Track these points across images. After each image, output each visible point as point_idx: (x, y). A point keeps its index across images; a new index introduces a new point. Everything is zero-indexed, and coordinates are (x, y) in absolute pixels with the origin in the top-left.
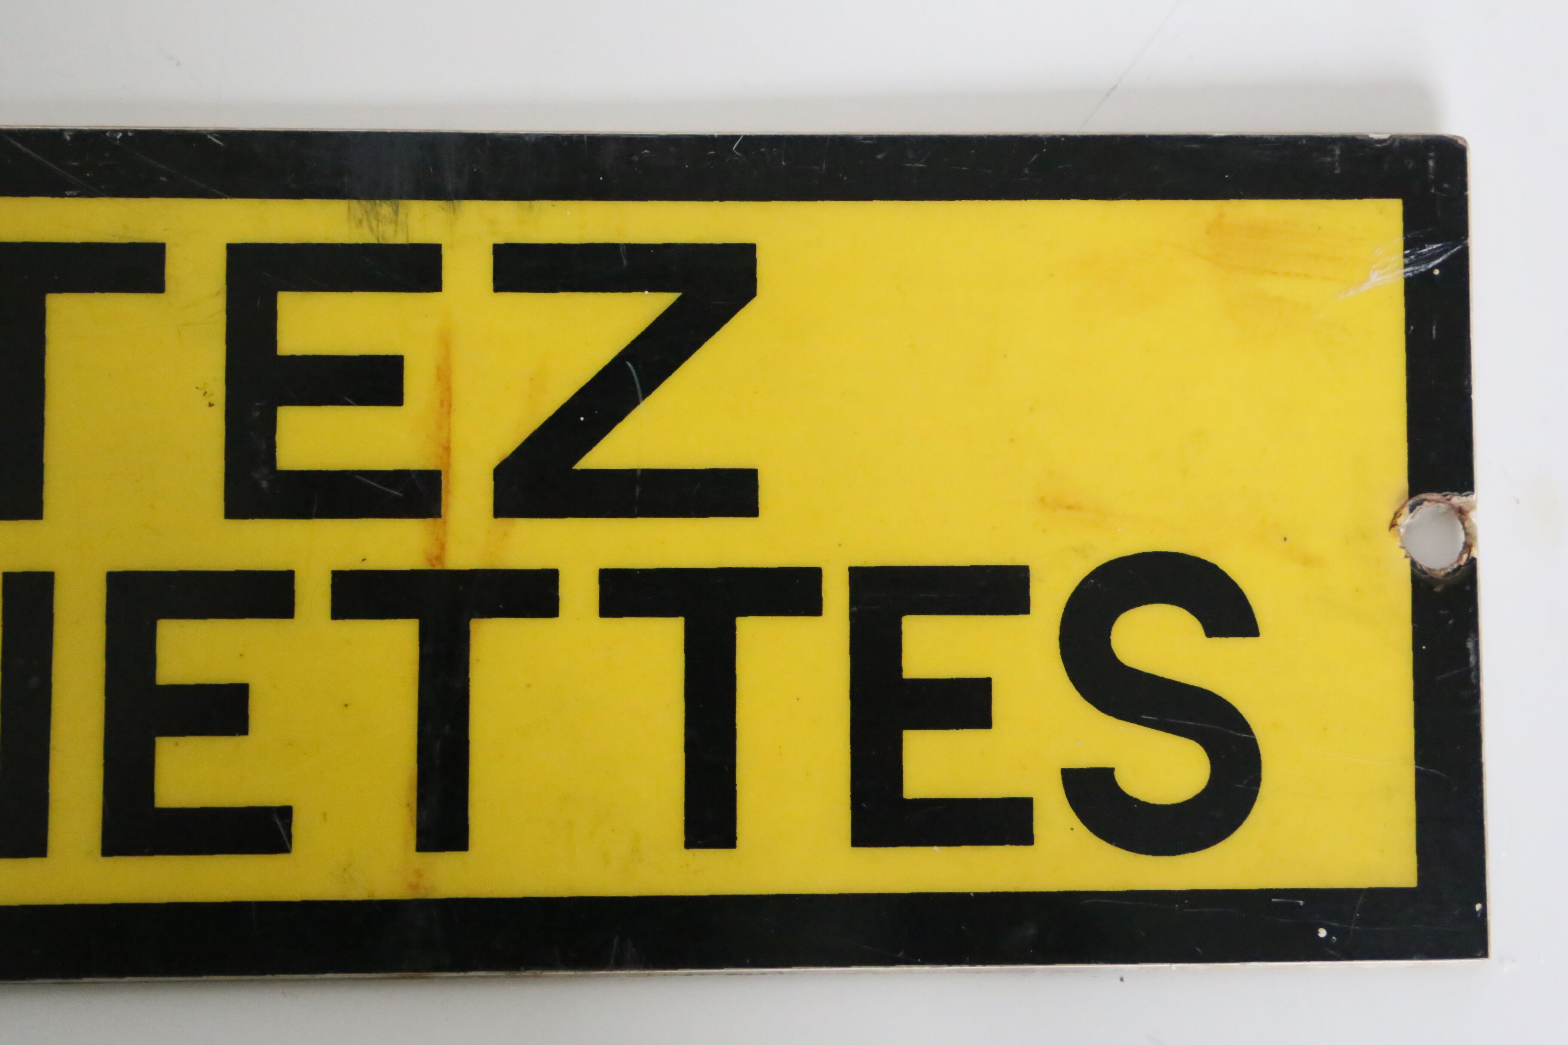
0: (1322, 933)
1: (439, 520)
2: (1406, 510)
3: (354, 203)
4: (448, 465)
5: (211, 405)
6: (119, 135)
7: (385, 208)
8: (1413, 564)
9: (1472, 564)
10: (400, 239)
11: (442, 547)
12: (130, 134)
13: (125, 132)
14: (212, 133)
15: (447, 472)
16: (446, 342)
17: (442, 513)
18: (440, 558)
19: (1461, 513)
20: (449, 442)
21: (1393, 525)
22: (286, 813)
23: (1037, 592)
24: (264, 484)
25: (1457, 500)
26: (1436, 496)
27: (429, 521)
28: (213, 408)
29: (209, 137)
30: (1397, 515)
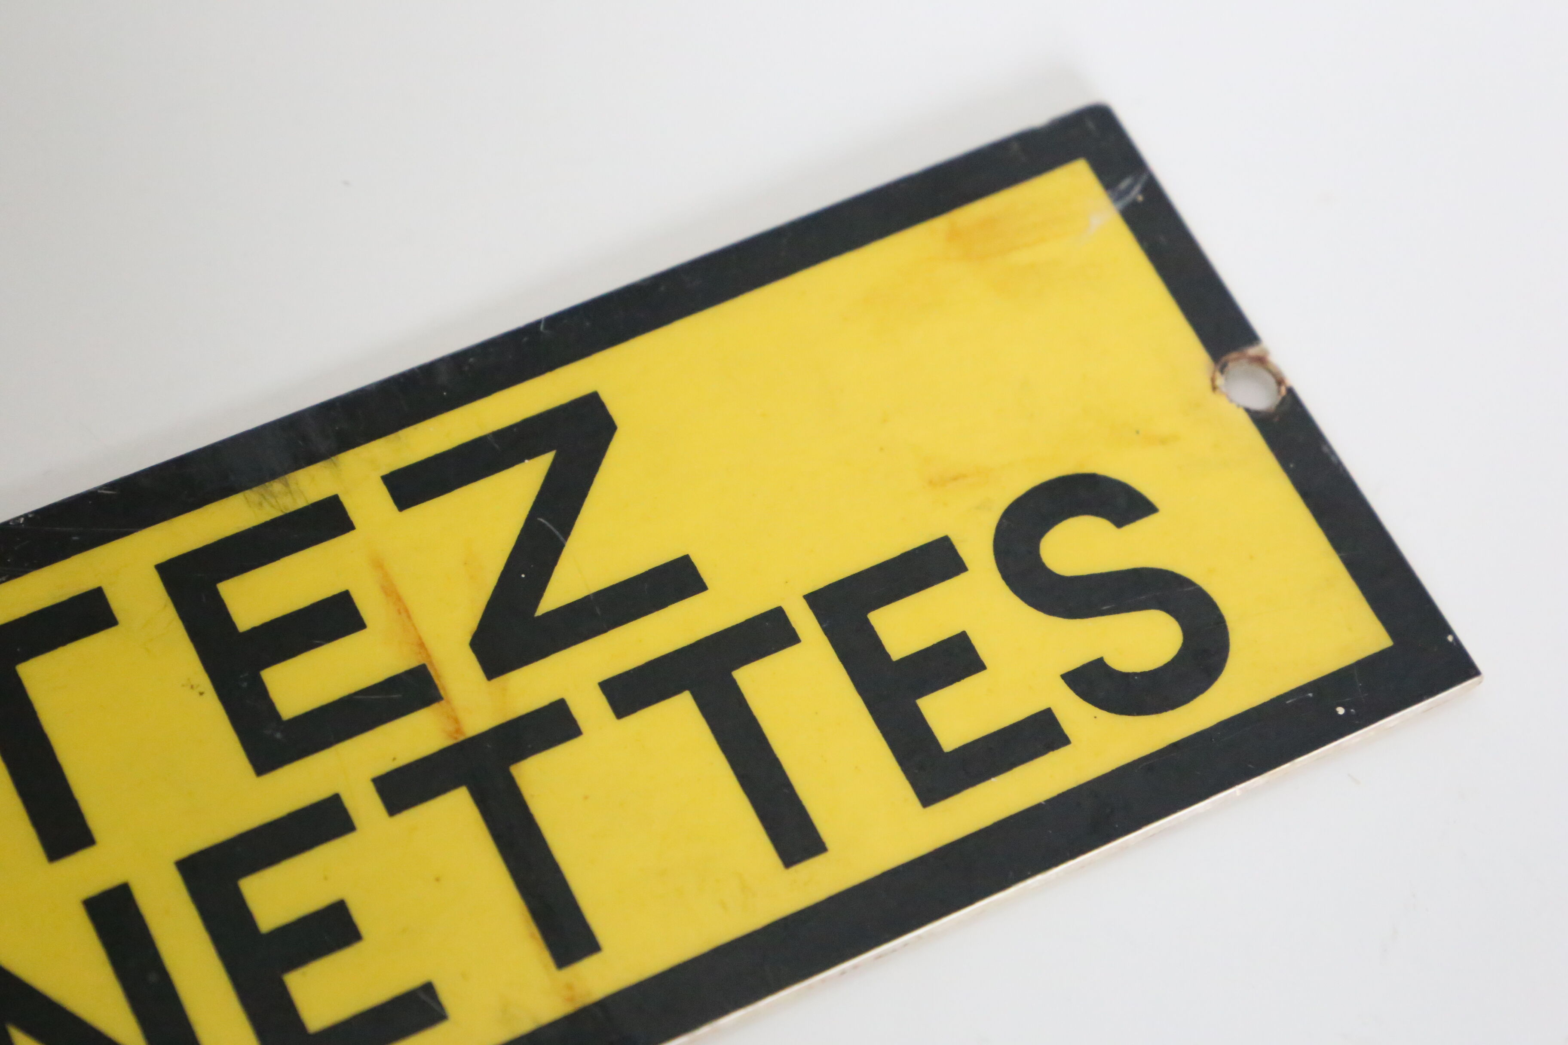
0: (1341, 711)
1: (443, 702)
2: (1218, 374)
3: (248, 493)
4: (429, 656)
5: (201, 694)
6: (22, 520)
7: (276, 486)
8: (1248, 411)
9: (1291, 392)
10: (301, 504)
11: (456, 721)
12: (30, 516)
13: (25, 516)
14: (101, 488)
15: (431, 663)
16: (378, 564)
17: (442, 693)
18: (458, 731)
19: (1261, 361)
20: (420, 638)
21: (1214, 388)
22: (428, 989)
23: (964, 551)
24: (278, 735)
25: (1252, 351)
26: (1234, 355)
27: (435, 707)
28: (204, 696)
29: (99, 491)
30: (1213, 380)
